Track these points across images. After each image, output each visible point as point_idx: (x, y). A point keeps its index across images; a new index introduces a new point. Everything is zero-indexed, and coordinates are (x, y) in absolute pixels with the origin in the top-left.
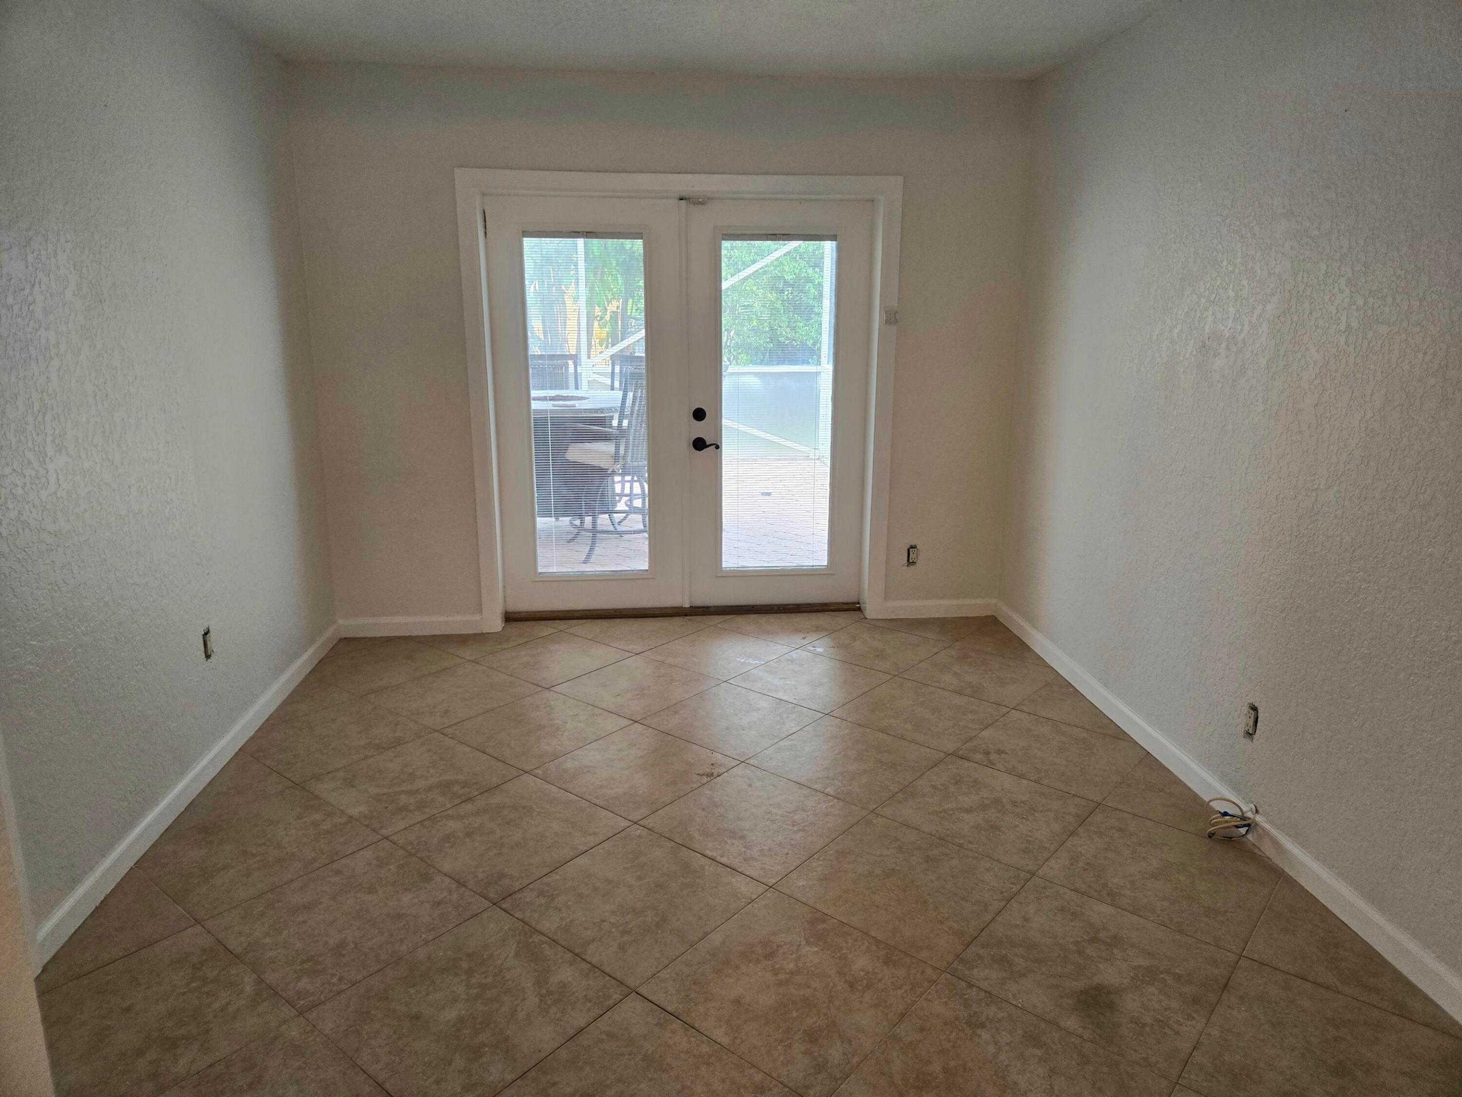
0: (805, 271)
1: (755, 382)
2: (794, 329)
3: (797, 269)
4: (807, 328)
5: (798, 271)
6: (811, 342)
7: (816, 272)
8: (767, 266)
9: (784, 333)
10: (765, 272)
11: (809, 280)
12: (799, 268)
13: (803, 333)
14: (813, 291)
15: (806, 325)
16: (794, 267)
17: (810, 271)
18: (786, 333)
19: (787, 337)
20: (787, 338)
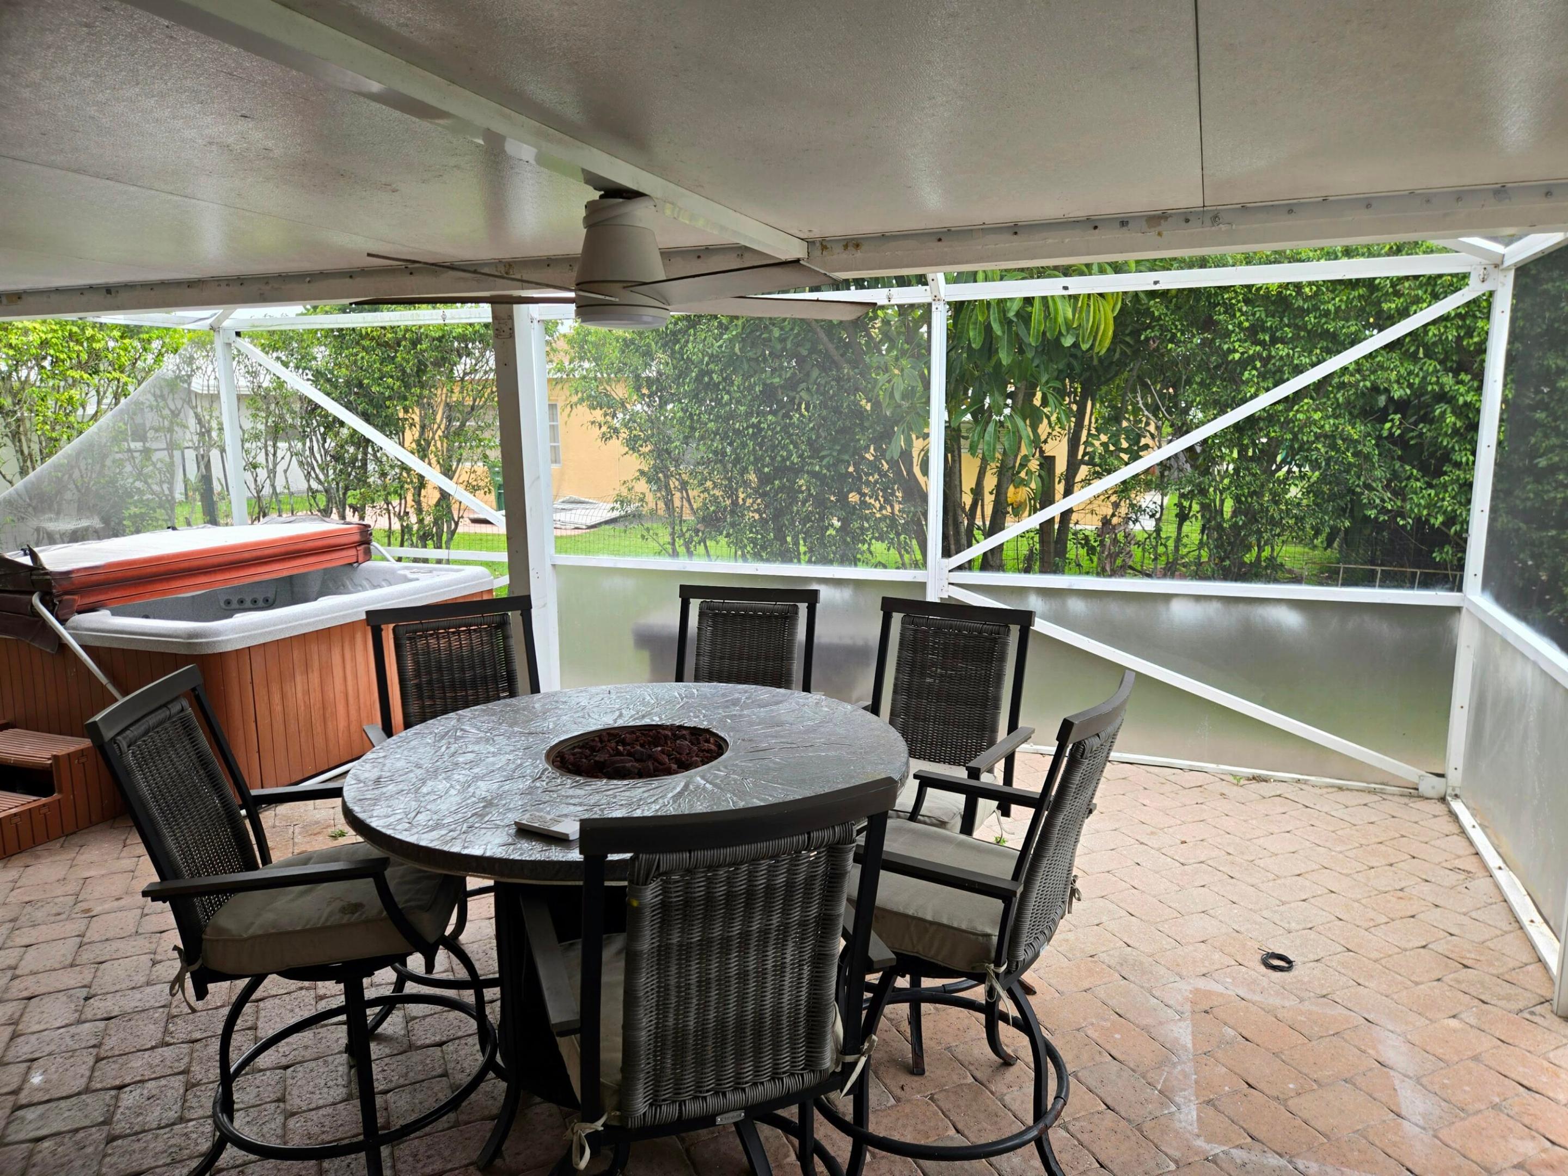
0: (1434, 379)
1: (1291, 619)
2: (1399, 493)
3: (1417, 375)
4: (1433, 492)
5: (1417, 381)
6: (1440, 519)
7: (1461, 382)
8: (1345, 370)
9: (1378, 501)
10: (1342, 386)
11: (1443, 397)
12: (1421, 374)
13: (1422, 502)
14: (1450, 419)
15: (1430, 486)
16: (1410, 373)
17: (1448, 380)
18: (1383, 501)
19: (1383, 507)
20: (1384, 510)
